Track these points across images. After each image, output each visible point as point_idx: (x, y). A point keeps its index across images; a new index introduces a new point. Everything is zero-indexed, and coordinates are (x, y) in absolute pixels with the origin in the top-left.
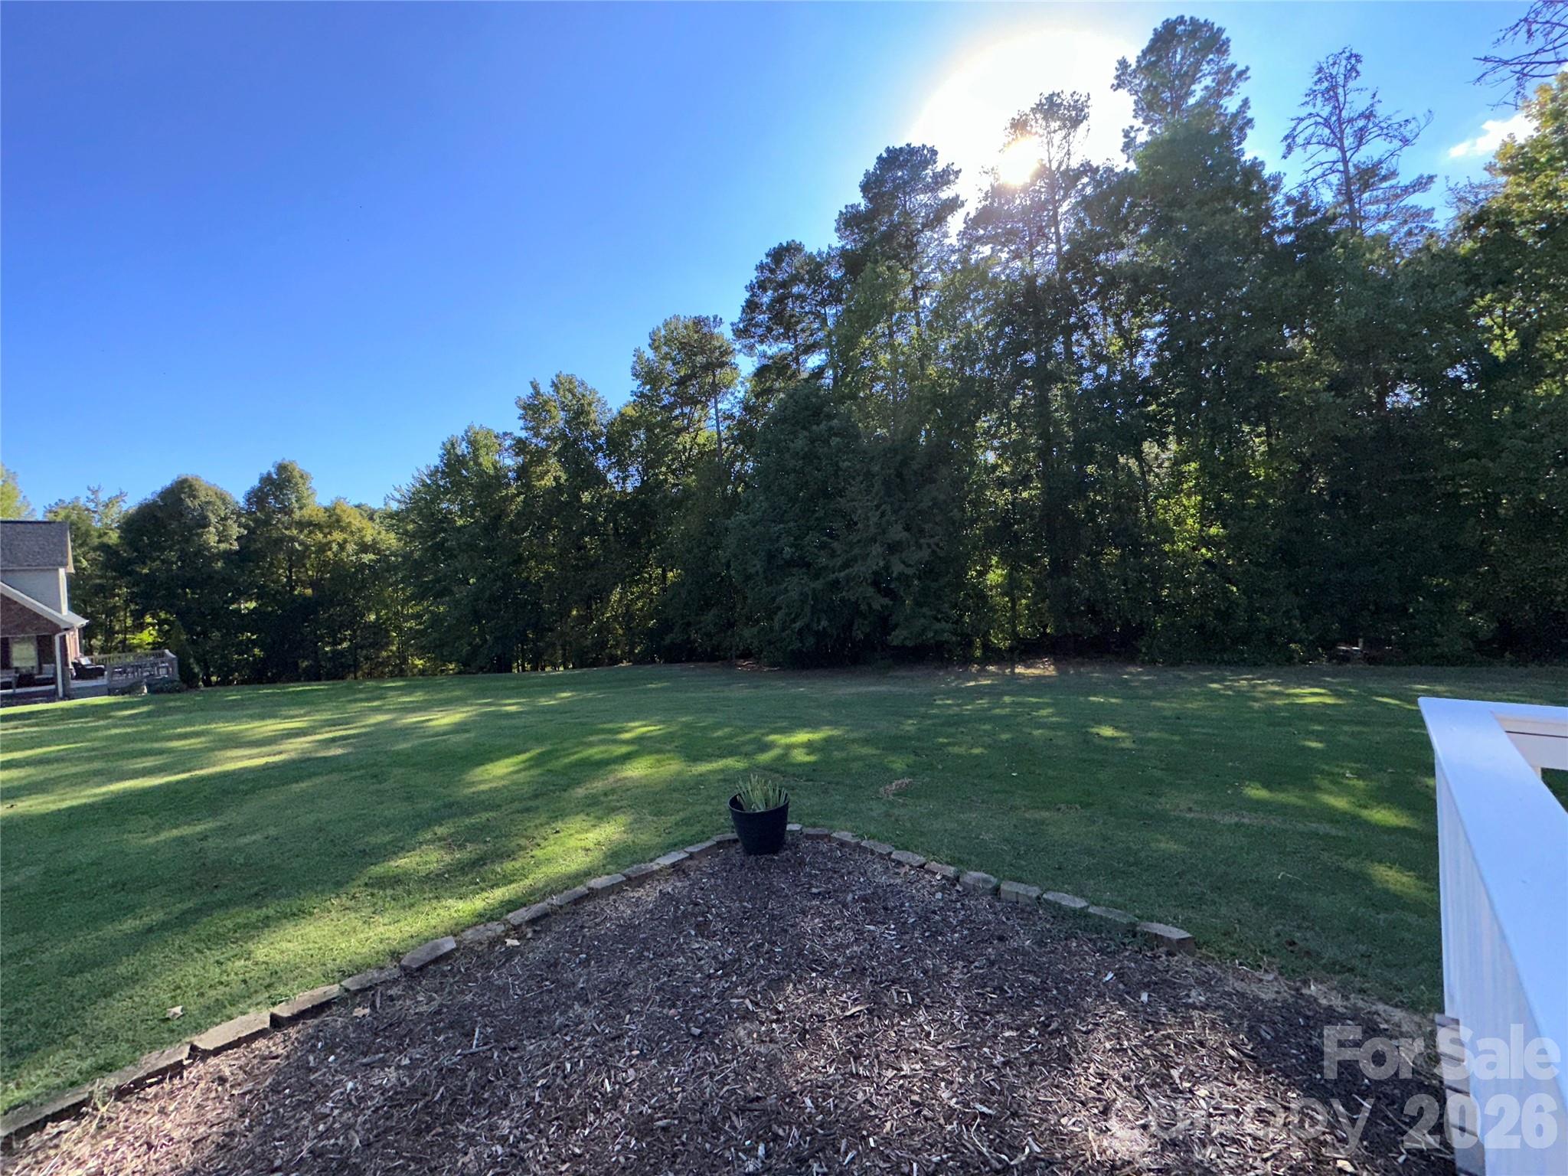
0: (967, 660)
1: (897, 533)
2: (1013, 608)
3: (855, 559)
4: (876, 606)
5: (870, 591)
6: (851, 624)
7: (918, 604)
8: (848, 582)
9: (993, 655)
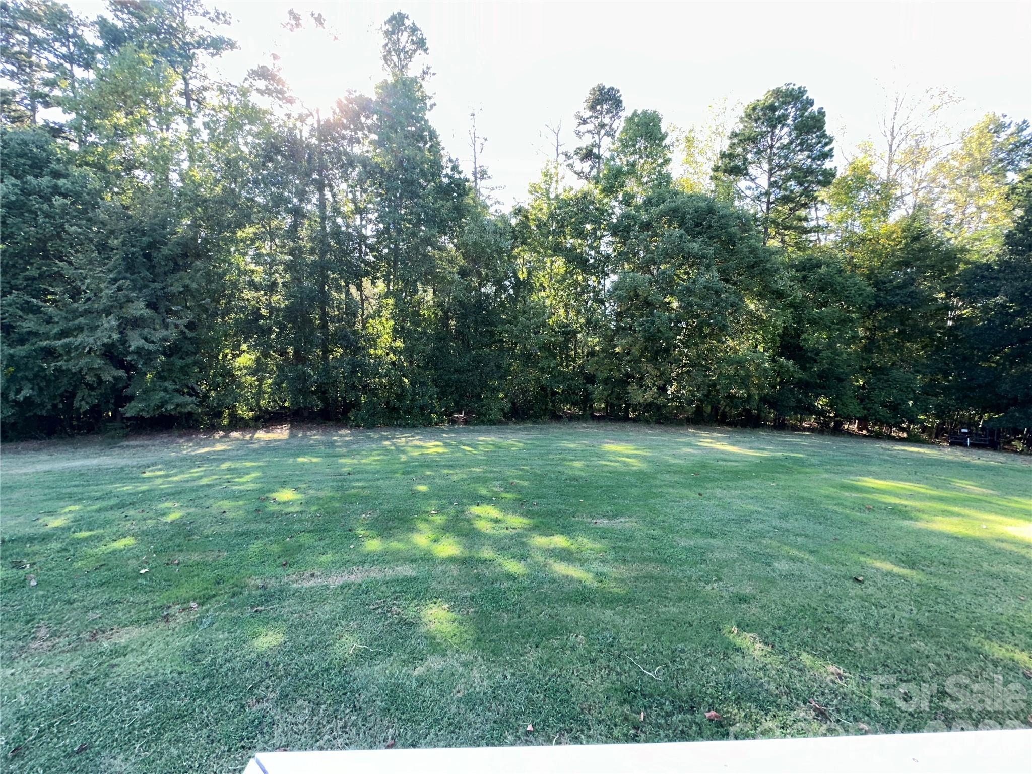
0: (212, 428)
1: (138, 309)
2: (260, 386)
3: (80, 329)
4: (107, 377)
5: (98, 363)
6: (73, 395)
7: (160, 377)
8: (68, 353)
9: (237, 423)
